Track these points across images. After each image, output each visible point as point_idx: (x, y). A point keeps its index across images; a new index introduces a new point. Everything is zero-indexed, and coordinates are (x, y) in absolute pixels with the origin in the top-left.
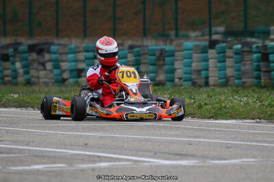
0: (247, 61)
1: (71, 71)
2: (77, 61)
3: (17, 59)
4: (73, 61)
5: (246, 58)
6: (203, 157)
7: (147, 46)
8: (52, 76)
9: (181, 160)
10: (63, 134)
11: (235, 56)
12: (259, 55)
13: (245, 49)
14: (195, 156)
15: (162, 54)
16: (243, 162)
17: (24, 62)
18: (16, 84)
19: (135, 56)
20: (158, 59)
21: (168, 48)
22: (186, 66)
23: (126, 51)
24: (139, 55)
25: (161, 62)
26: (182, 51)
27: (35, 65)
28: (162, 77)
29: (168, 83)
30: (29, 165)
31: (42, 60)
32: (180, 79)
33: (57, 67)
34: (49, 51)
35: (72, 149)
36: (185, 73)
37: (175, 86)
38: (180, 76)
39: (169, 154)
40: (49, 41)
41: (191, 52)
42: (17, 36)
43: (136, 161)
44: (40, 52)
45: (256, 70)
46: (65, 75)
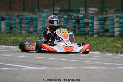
0: (70, 23)
5: (70, 21)
6: (50, 66)
7: (25, 16)
9: (40, 67)
11: (64, 21)
12: (75, 20)
13: (69, 18)
14: (47, 65)
15: (32, 19)
16: (68, 68)
19: (20, 20)
20: (30, 21)
21: (34, 16)
22: (42, 25)
23: (16, 18)
24: (22, 20)
25: (31, 23)
26: (41, 18)
28: (31, 30)
29: (34, 32)
32: (40, 30)
36: (42, 28)
37: (37, 34)
38: (40, 29)
39: (35, 64)
41: (45, 18)
43: (20, 67)
45: (74, 27)
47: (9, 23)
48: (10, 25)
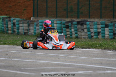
1: (95, 32)
2: (98, 28)
3: (72, 28)
4: (96, 29)
8: (87, 35)
10: (91, 59)
17: (75, 29)
18: (72, 38)
27: (80, 30)
30: (77, 71)
31: (83, 28)
33: (89, 31)
34: (86, 24)
35: (95, 65)
40: (86, 20)
42: (72, 18)
44: (82, 25)
46: (93, 34)
47: (112, 29)
48: (114, 31)
